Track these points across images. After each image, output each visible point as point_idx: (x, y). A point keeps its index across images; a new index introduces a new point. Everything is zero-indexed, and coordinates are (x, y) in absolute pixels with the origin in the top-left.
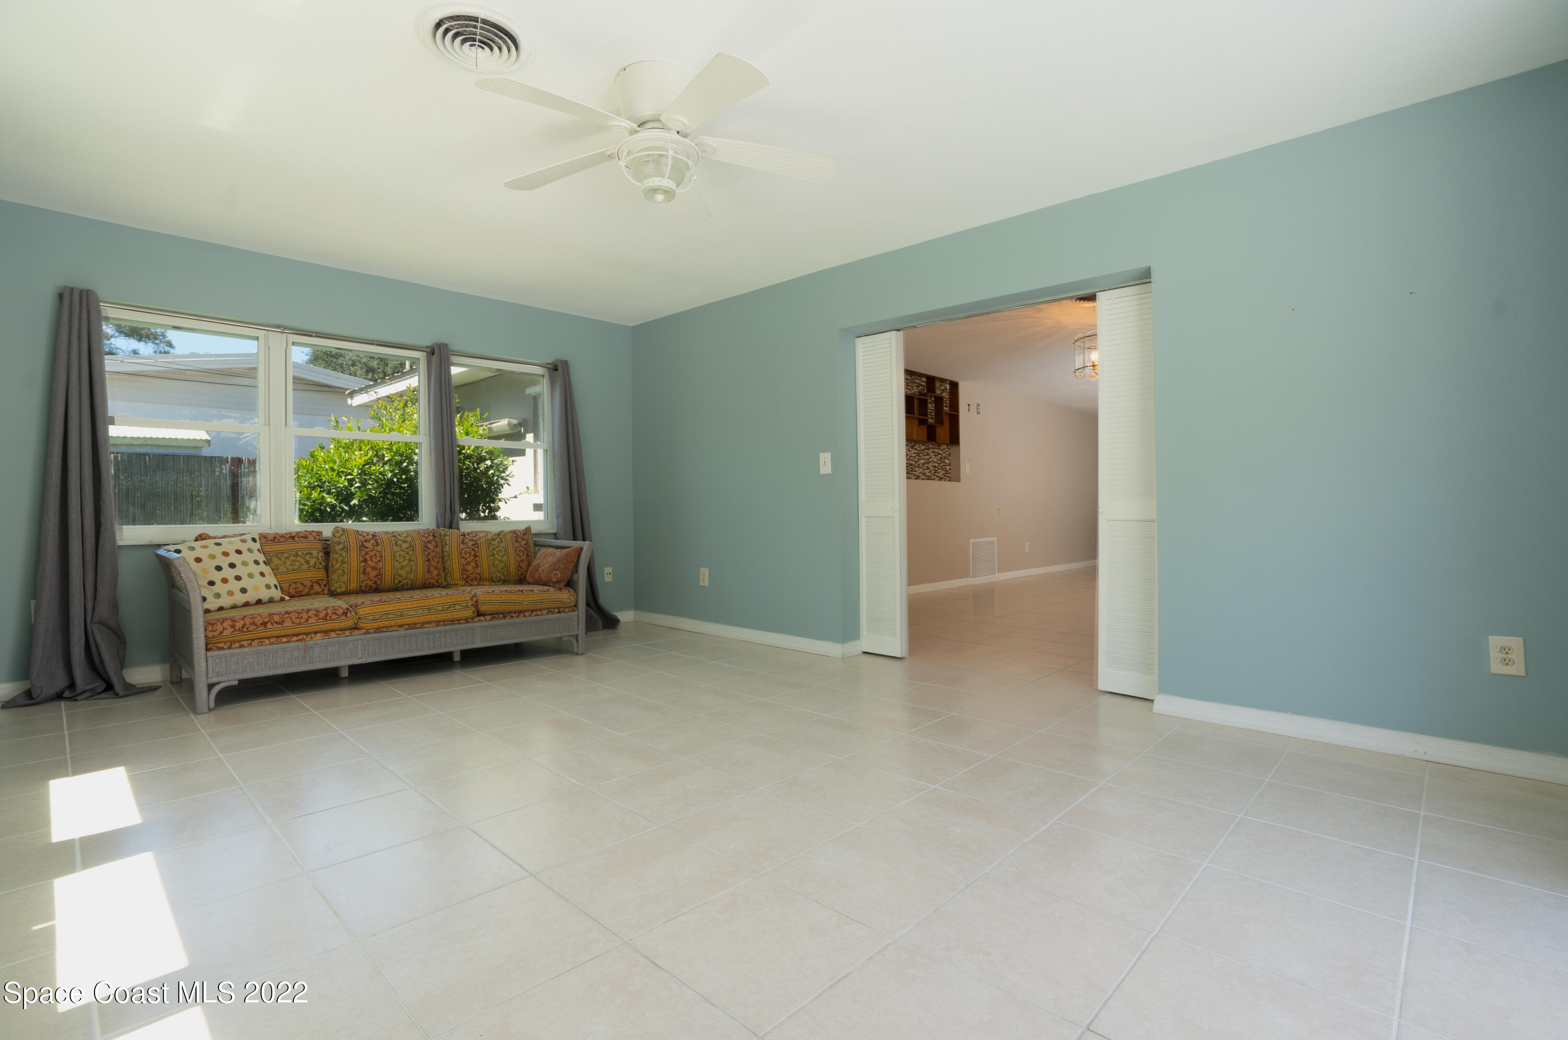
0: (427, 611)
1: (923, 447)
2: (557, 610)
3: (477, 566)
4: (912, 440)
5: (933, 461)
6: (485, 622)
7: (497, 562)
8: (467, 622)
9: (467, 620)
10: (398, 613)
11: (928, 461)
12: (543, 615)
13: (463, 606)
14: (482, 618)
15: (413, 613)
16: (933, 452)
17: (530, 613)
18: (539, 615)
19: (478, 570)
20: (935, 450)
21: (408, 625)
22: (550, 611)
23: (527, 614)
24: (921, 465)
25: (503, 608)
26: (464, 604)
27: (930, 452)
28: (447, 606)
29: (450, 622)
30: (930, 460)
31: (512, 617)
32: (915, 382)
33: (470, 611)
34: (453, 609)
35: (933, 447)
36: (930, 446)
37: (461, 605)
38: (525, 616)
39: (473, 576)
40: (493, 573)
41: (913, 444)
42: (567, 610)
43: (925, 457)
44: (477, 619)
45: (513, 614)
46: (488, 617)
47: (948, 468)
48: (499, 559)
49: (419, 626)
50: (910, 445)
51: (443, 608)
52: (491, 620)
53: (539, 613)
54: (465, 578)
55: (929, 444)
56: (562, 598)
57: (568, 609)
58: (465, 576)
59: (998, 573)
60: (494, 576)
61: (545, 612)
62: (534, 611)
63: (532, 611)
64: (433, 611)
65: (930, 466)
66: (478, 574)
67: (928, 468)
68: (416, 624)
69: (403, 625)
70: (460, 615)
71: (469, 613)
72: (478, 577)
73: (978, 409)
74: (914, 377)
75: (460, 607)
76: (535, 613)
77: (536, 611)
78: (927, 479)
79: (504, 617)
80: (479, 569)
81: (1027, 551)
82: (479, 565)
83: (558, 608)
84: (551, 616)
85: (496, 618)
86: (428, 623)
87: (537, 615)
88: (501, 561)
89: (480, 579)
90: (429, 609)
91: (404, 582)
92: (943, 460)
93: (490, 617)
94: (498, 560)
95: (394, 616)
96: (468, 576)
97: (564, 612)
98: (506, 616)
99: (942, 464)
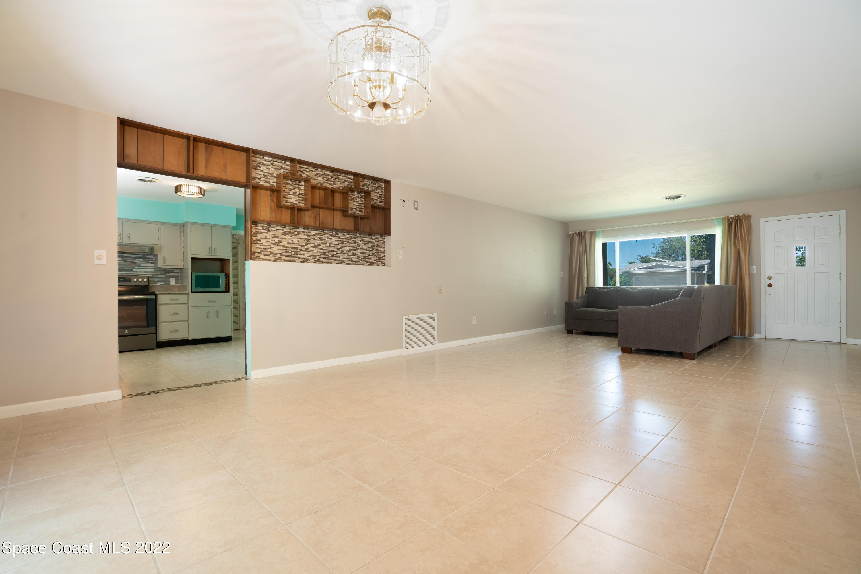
1: (348, 236)
4: (334, 229)
5: (362, 249)
11: (356, 248)
16: (363, 240)
20: (364, 239)
24: (345, 251)
27: (358, 240)
30: (358, 247)
32: (338, 178)
35: (362, 236)
36: (358, 235)
41: (334, 233)
43: (351, 244)
47: (382, 255)
50: (331, 234)
55: (356, 233)
59: (439, 342)
65: (358, 252)
67: (354, 254)
73: (415, 205)
74: (336, 174)
78: (353, 264)
81: (473, 323)
92: (375, 248)
99: (375, 251)
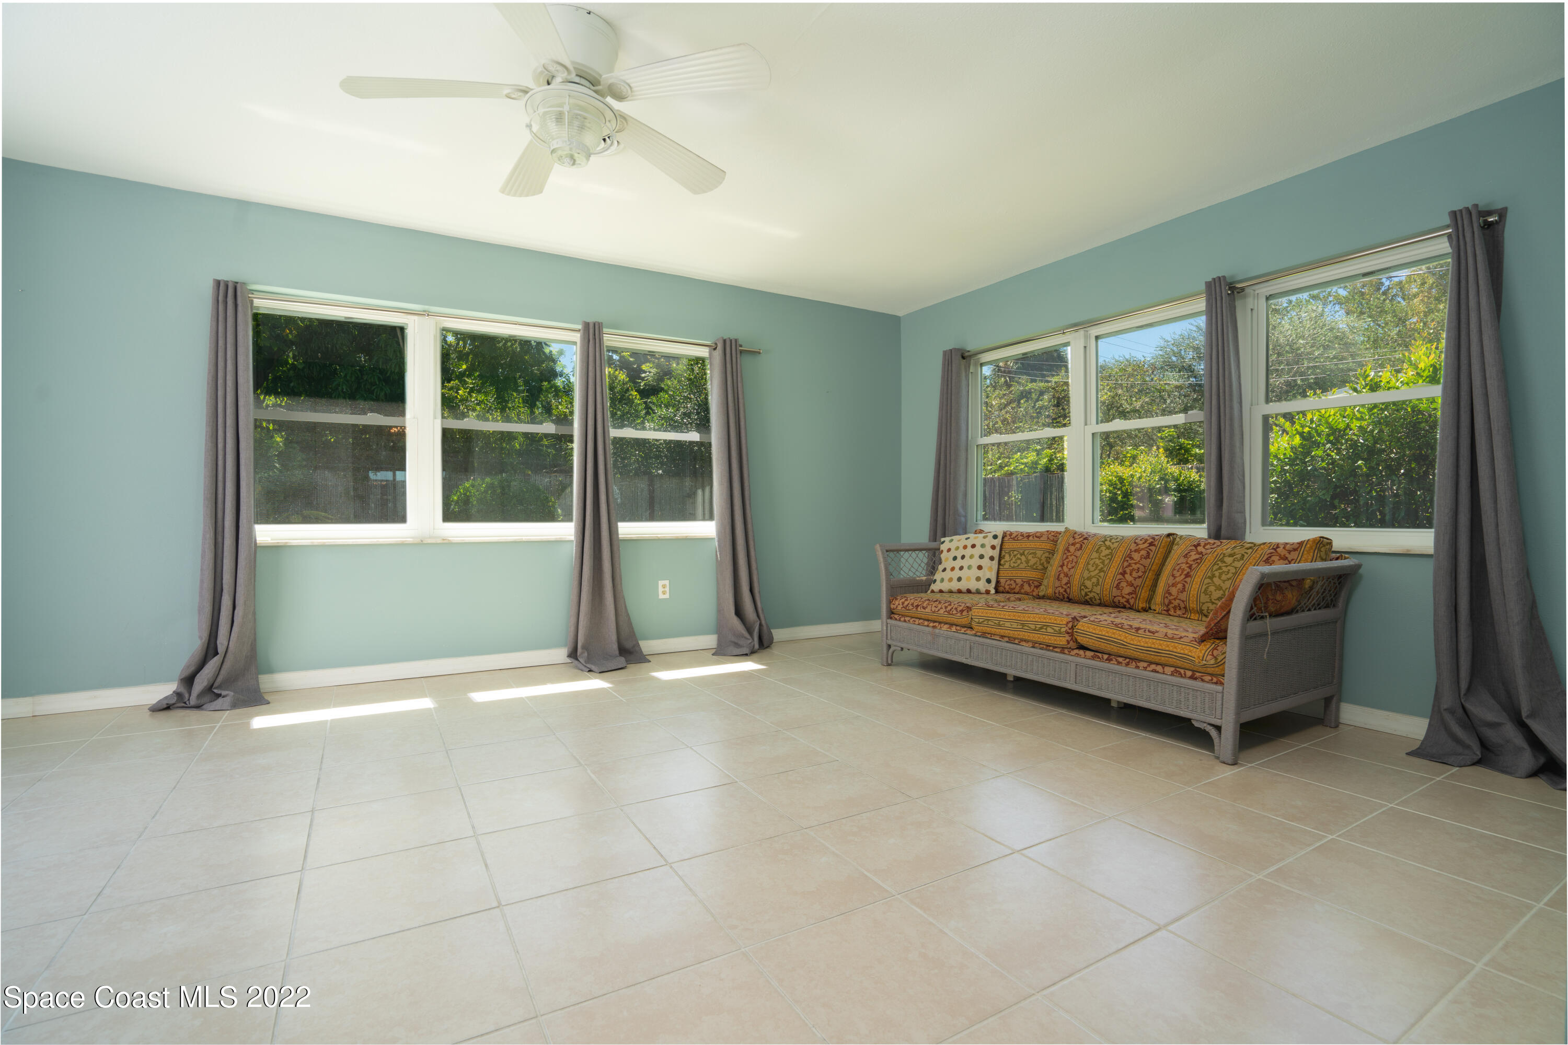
0: (1021, 627)
2: (1189, 673)
3: (1184, 590)
6: (1083, 659)
7: (1212, 588)
8: (1062, 652)
9: (1063, 650)
10: (996, 622)
12: (1164, 673)
13: (1055, 631)
14: (1081, 652)
15: (1008, 624)
17: (1145, 664)
18: (1158, 672)
19: (1183, 596)
21: (1009, 637)
22: (1177, 671)
23: (1142, 664)
25: (1103, 646)
26: (1057, 629)
28: (1040, 626)
29: (1045, 647)
31: (1119, 663)
33: (1064, 639)
34: (1044, 630)
37: (1053, 629)
38: (1137, 667)
39: (1176, 603)
40: (1204, 603)
42: (1208, 678)
44: (1076, 651)
45: (1120, 659)
46: (1089, 654)
48: (1218, 584)
49: (1016, 641)
51: (1036, 627)
52: (1093, 658)
53: (1159, 668)
54: (1167, 604)
56: (1193, 654)
57: (1210, 678)
58: (1167, 601)
60: (1205, 608)
61: (1169, 670)
62: (1154, 663)
63: (1151, 663)
64: (1026, 628)
66: (1183, 601)
68: (1015, 639)
69: (1005, 637)
70: (1053, 640)
71: (1062, 641)
72: (1182, 605)
75: (1052, 631)
76: (1153, 667)
77: (1157, 664)
79: (1109, 660)
80: (1185, 593)
82: (1186, 590)
83: (1193, 671)
84: (1176, 680)
85: (1099, 658)
86: (1025, 641)
87: (1155, 671)
88: (1219, 588)
89: (1185, 608)
90: (1023, 625)
91: (1091, 595)
93: (1092, 653)
94: (1215, 585)
95: (993, 624)
96: (1170, 603)
97: (1203, 680)
98: (1112, 660)
